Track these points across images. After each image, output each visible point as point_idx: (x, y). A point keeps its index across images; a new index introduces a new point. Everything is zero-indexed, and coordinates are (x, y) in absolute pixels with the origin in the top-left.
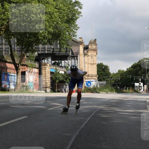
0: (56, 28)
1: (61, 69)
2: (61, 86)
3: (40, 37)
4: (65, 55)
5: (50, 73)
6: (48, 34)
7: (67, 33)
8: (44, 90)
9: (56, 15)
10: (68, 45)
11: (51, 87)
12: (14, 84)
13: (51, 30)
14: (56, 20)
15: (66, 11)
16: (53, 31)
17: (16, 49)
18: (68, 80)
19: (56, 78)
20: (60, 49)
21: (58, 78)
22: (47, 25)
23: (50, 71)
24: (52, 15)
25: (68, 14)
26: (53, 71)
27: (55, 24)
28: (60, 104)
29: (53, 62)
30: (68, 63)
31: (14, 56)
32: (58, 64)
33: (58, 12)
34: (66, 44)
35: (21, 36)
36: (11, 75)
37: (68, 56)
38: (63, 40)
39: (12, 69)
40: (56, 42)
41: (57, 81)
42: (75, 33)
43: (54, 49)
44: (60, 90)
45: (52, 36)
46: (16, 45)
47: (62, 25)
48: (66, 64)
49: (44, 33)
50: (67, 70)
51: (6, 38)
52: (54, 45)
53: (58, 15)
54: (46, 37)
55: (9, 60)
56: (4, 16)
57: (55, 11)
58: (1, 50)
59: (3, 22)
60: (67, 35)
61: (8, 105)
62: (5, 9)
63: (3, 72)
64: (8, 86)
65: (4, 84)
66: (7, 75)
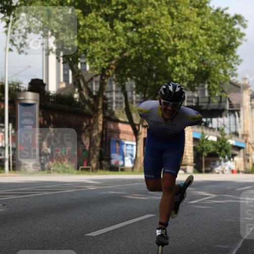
0: (203, 62)
1: (211, 132)
2: (212, 163)
3: (176, 78)
4: (217, 108)
5: (192, 140)
6: (188, 73)
7: (221, 71)
9: (201, 40)
10: (223, 91)
11: (194, 164)
12: (131, 160)
13: (194, 65)
14: (202, 48)
15: (219, 33)
16: (196, 67)
17: (134, 99)
18: (223, 151)
19: (203, 148)
20: (209, 98)
21: (206, 148)
22: (188, 58)
23: (192, 137)
24: (196, 40)
25: (223, 38)
26: (198, 136)
27: (201, 56)
28: (210, 193)
30: (224, 122)
31: (132, 111)
32: (206, 125)
33: (206, 35)
34: (219, 90)
35: (143, 78)
36: (127, 145)
37: (224, 110)
38: (214, 82)
39: (126, 133)
40: (203, 86)
41: (205, 154)
42: (235, 70)
43: (198, 98)
44: (209, 169)
45: (196, 77)
46: (134, 92)
47: (212, 57)
48: (219, 123)
49: (182, 70)
50: (221, 134)
51: (118, 81)
52: (199, 92)
53: (205, 39)
54: (185, 78)
55: (123, 117)
56: (114, 44)
57: (199, 32)
58: (109, 101)
59: (113, 54)
60: (221, 74)
61: (122, 194)
62: (116, 32)
63: (112, 139)
64: (121, 163)
65: (115, 158)
66: (120, 143)
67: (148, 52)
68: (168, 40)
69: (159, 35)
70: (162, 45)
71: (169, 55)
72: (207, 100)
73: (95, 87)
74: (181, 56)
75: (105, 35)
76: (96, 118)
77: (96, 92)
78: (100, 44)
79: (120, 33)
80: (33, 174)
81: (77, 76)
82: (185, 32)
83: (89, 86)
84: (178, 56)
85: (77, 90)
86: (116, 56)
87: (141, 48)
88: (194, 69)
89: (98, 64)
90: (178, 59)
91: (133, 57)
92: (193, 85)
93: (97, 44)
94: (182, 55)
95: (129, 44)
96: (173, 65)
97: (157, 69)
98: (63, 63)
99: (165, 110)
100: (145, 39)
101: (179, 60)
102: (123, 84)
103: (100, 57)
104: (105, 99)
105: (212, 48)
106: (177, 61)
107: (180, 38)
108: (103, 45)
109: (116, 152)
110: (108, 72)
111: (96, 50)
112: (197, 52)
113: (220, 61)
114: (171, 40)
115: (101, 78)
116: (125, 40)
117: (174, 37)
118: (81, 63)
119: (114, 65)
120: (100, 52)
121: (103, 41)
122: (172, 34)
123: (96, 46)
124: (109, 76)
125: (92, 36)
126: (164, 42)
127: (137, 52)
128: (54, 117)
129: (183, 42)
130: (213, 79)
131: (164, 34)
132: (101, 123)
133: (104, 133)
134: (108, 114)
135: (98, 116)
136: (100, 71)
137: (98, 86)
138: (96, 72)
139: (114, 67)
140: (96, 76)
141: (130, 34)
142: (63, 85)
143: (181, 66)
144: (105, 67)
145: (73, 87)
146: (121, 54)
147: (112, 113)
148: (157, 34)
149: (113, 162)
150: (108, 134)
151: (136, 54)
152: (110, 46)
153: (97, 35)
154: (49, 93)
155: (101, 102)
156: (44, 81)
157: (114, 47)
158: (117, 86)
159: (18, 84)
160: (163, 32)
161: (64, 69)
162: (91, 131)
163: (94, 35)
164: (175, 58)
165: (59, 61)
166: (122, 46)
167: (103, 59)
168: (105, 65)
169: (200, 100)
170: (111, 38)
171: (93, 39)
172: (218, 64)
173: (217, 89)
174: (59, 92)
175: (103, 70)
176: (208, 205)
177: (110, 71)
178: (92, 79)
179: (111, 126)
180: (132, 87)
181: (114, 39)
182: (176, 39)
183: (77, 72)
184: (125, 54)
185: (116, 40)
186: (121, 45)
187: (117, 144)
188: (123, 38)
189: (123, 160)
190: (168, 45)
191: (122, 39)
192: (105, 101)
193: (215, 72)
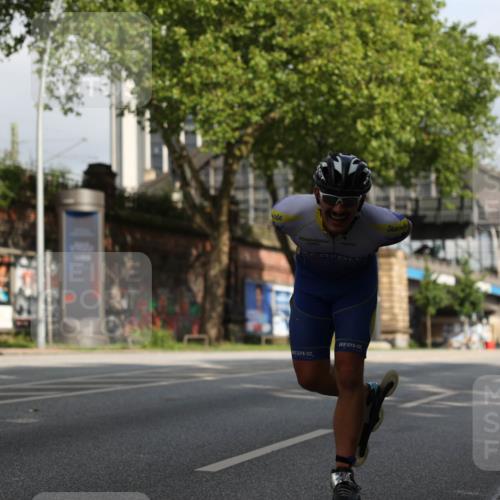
0: (425, 129)
1: (444, 267)
2: (445, 328)
3: (373, 161)
4: (454, 219)
5: (405, 282)
6: (397, 152)
7: (463, 147)
8: (386, 340)
9: (422, 87)
10: (466, 187)
11: (411, 331)
13: (408, 136)
14: (424, 103)
15: (457, 73)
16: (413, 140)
18: (467, 305)
19: (427, 298)
20: (439, 200)
21: (434, 299)
22: (396, 122)
23: (405, 277)
24: (411, 86)
25: (465, 82)
26: (418, 275)
27: (422, 117)
29: (417, 245)
30: (468, 247)
32: (433, 253)
33: (431, 77)
34: (459, 183)
35: (307, 161)
36: (278, 293)
37: (468, 223)
38: (448, 168)
39: (276, 269)
40: (427, 177)
41: (432, 310)
42: (490, 145)
44: (439, 340)
45: (412, 159)
46: (291, 189)
47: (444, 120)
48: (460, 251)
49: (385, 146)
50: (464, 271)
51: (259, 167)
52: (418, 188)
53: (430, 85)
54: (390, 161)
55: (269, 238)
56: (251, 94)
57: (418, 72)
58: (242, 206)
59: (248, 114)
60: (461, 152)
61: (268, 390)
62: (255, 72)
63: (249, 280)
64: (266, 328)
65: (255, 319)
66: (264, 288)
67: (316, 110)
68: (357, 86)
69: (340, 76)
70: (346, 96)
71: (360, 115)
72: (435, 204)
73: (214, 180)
74: (383, 119)
75: (232, 78)
76: (217, 239)
77: (216, 189)
78: (222, 95)
79: (262, 73)
80: (92, 349)
81: (179, 157)
82: (391, 71)
83: (203, 177)
84: (377, 118)
85: (178, 185)
86: (255, 118)
87: (303, 103)
88: (408, 144)
89: (220, 135)
90: (377, 124)
91: (287, 121)
92: (406, 175)
93: (217, 96)
94: (384, 116)
95: (279, 95)
96: (368, 136)
97: (336, 143)
98: (152, 132)
99: (328, 214)
100: (311, 86)
101: (380, 125)
102: (269, 173)
103: (224, 121)
104: (234, 202)
105: (444, 101)
106: (374, 127)
107: (381, 82)
108: (229, 97)
109: (255, 307)
110: (240, 149)
111: (214, 107)
112: (414, 110)
113: (459, 128)
114: (364, 87)
115: (226, 163)
116: (272, 87)
117: (369, 81)
118: (187, 133)
119: (251, 135)
120: (223, 110)
121: (230, 88)
122: (364, 74)
123: (216, 99)
124: (241, 158)
125: (207, 79)
126: (349, 91)
127: (297, 110)
128: (133, 237)
129: (387, 90)
130: (445, 162)
131: (349, 75)
132: (225, 249)
133: (233, 269)
134: (239, 232)
135: (220, 236)
136: (223, 148)
137: (220, 178)
138: (216, 150)
139: (250, 140)
140: (216, 157)
141: (281, 75)
142: (151, 176)
143: (384, 138)
144: (233, 141)
145: (170, 178)
146: (264, 115)
147: (248, 230)
148: (334, 74)
149: (250, 327)
150: (241, 272)
151: (294, 114)
152: (242, 99)
153: (217, 77)
154: (123, 191)
155: (225, 209)
156: (114, 168)
157: (250, 100)
158: (257, 178)
159: (63, 174)
160: (348, 72)
161: (153, 145)
162: (206, 265)
163: (212, 79)
164: (371, 122)
165: (143, 128)
166: (266, 99)
167: (228, 125)
168: (233, 137)
169: (421, 204)
170: (245, 84)
171: (209, 86)
172: (456, 134)
173: (454, 182)
174: (144, 190)
175: (229, 146)
176: (439, 410)
177: (243, 148)
178: (207, 163)
179: (246, 255)
180: (286, 180)
181: (249, 85)
182: (372, 85)
183: (178, 149)
184: (272, 115)
185: (254, 87)
186: (264, 96)
187: (258, 291)
188: (269, 82)
189: (270, 322)
190: (357, 97)
191: (266, 85)
192: (233, 208)
193: (450, 150)
